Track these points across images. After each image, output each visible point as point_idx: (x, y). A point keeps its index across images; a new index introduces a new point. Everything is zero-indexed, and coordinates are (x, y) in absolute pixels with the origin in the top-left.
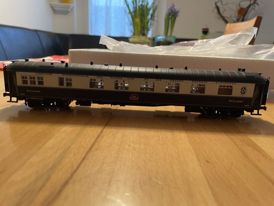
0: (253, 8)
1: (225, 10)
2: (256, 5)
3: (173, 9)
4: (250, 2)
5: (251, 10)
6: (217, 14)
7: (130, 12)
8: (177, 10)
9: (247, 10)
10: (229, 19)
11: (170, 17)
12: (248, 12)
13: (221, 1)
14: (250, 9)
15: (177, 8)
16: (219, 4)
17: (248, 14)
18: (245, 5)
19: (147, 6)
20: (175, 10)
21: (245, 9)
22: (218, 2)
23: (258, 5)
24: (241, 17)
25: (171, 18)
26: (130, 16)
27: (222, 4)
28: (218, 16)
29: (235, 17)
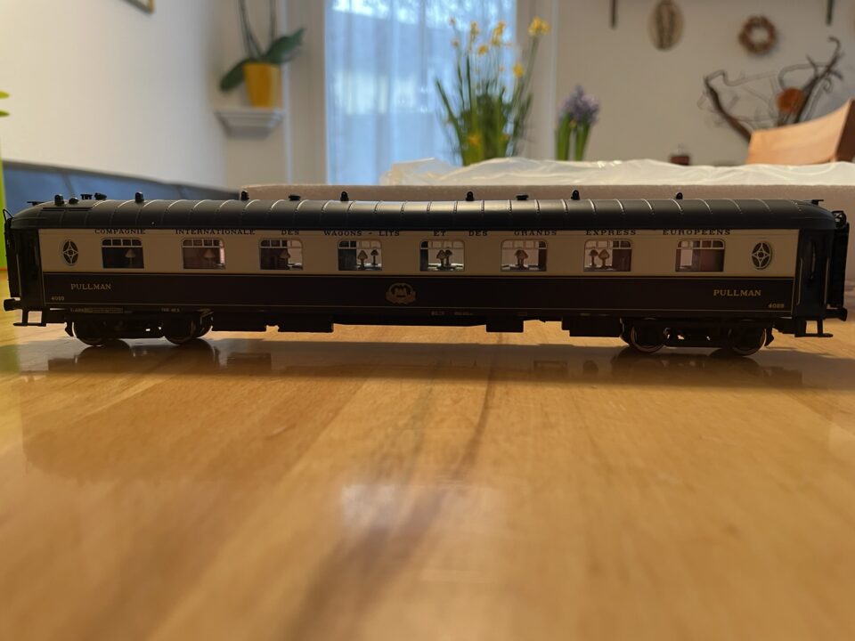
0: (824, 88)
1: (736, 99)
2: (833, 78)
3: (579, 103)
4: (816, 70)
5: (820, 93)
6: (712, 111)
7: (452, 119)
8: (591, 105)
9: (805, 94)
10: (751, 125)
11: (573, 125)
12: (812, 99)
13: (724, 74)
14: (815, 92)
15: (593, 99)
16: (717, 84)
17: (810, 106)
18: (799, 80)
19: (501, 98)
20: (585, 104)
21: (800, 92)
22: (713, 76)
23: (840, 77)
24: (788, 117)
25: (576, 129)
26: (451, 129)
27: (726, 81)
28: (717, 117)
29: (772, 116)
